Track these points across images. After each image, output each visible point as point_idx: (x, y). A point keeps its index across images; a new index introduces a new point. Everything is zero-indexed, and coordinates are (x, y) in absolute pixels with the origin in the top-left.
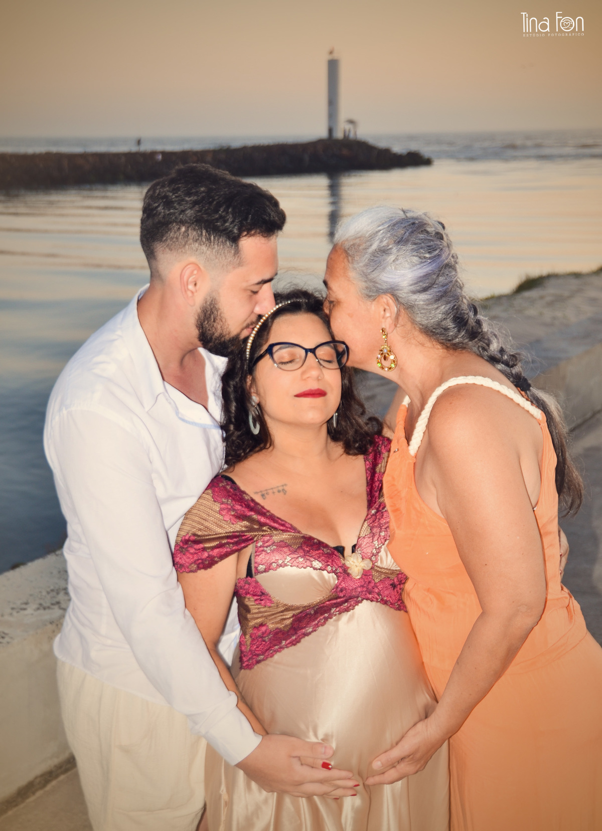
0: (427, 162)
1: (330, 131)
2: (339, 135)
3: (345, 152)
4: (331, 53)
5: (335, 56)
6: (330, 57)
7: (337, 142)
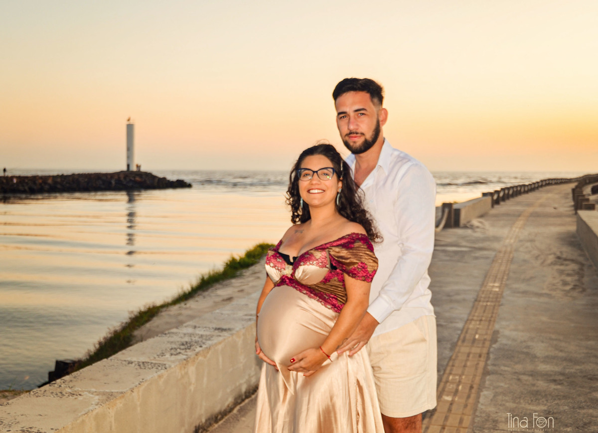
0: (189, 186)
1: (128, 166)
2: (134, 168)
3: (138, 179)
4: (129, 120)
5: (131, 122)
6: (128, 123)
7: (133, 172)
